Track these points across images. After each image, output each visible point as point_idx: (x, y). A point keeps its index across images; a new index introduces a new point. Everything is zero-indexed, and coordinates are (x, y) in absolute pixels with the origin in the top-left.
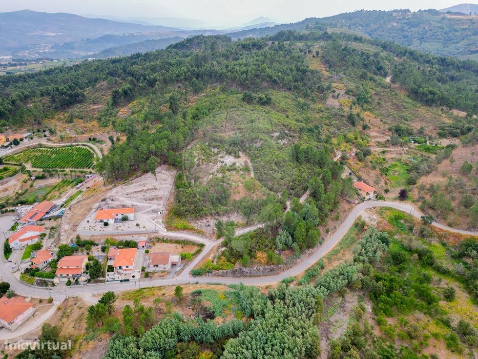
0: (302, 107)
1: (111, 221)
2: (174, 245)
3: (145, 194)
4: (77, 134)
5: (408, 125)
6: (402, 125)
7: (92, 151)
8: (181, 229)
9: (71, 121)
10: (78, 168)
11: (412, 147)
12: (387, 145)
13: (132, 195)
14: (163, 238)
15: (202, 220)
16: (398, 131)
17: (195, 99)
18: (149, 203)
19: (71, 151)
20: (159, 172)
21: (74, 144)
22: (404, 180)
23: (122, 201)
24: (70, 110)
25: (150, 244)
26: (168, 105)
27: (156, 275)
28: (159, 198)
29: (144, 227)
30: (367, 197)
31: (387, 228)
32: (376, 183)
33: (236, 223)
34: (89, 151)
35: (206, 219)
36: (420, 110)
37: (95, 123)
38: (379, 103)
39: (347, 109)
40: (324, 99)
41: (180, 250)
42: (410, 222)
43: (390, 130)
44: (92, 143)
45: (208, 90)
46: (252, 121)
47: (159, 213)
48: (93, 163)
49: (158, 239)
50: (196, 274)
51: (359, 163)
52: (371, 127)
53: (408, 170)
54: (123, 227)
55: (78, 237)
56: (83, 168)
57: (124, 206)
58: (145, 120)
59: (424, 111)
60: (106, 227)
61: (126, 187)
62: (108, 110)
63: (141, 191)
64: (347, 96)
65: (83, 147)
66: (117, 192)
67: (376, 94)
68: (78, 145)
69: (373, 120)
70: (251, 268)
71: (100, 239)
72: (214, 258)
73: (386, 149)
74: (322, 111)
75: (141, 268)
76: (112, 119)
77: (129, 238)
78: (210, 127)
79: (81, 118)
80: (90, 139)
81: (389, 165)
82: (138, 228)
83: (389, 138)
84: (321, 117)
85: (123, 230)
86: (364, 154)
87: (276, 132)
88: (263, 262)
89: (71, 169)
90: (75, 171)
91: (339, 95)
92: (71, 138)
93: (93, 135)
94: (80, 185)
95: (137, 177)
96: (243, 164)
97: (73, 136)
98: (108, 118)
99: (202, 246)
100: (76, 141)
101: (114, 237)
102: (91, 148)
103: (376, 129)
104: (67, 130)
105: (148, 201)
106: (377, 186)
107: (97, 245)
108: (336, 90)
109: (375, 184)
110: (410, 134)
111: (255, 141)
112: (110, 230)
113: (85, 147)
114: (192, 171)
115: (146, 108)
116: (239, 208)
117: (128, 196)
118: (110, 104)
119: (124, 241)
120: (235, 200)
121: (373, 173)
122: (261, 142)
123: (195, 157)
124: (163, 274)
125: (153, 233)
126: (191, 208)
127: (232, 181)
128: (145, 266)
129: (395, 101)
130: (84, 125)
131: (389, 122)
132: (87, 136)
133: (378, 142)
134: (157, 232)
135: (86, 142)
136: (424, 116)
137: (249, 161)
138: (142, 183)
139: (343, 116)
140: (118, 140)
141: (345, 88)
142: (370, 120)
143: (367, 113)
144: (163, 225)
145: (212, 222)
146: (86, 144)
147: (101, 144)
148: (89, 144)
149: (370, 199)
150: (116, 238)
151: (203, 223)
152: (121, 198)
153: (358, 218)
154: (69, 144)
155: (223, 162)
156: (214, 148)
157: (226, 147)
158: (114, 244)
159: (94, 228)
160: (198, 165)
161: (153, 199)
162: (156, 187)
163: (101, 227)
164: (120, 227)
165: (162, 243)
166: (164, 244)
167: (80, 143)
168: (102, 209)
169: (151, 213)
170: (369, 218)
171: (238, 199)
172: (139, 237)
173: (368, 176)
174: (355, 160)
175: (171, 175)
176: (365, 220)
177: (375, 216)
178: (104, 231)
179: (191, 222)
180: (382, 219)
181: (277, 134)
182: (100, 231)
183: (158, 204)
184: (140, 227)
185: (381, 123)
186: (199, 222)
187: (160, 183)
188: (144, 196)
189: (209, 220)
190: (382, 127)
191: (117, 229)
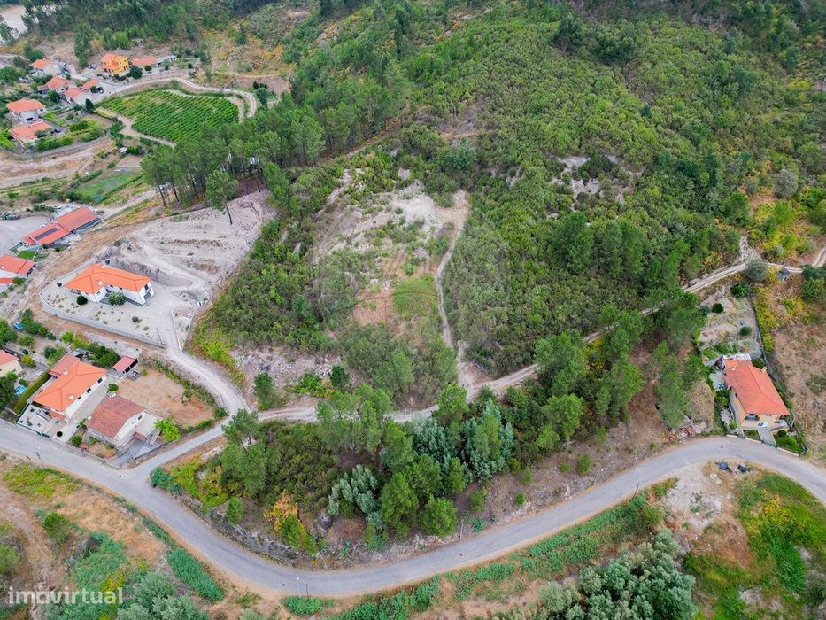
1: (95, 298)
3: (195, 251)
4: (239, 72)
7: (241, 114)
8: (210, 356)
9: (242, 41)
13: (171, 247)
14: (167, 366)
15: (261, 350)
18: (195, 275)
19: (210, 106)
20: (250, 205)
21: (226, 91)
23: (145, 256)
24: (254, 16)
25: (141, 370)
27: (96, 448)
28: (211, 268)
29: (146, 329)
30: (747, 426)
31: (730, 556)
33: (322, 384)
34: (237, 112)
41: (176, 406)
44: (254, 96)
46: (538, 111)
49: (158, 363)
50: (159, 481)
51: (799, 305)
54: (108, 317)
55: (28, 312)
57: (143, 267)
60: (80, 306)
61: (171, 224)
62: (310, 25)
63: (189, 242)
66: (148, 233)
70: (247, 529)
71: (60, 329)
75: (81, 420)
77: (107, 342)
79: (261, 37)
80: (255, 86)
82: (134, 325)
84: (776, 122)
85: (106, 323)
87: (577, 154)
88: (278, 527)
92: (226, 77)
93: (264, 77)
96: (439, 230)
97: (232, 74)
98: (301, 43)
99: (221, 414)
100: (232, 85)
102: (246, 106)
104: (229, 59)
105: (192, 269)
107: (54, 338)
112: (84, 313)
113: (237, 102)
116: (347, 348)
117: (163, 246)
119: (100, 345)
120: (356, 324)
123: (337, 185)
124: (108, 452)
125: (155, 346)
134: (163, 347)
135: (247, 90)
137: (462, 224)
138: (203, 223)
144: (184, 335)
145: (277, 363)
148: (250, 96)
149: (751, 434)
150: (88, 334)
151: (258, 358)
152: (147, 249)
153: (655, 488)
154: (217, 90)
155: (399, 211)
156: (406, 168)
157: (428, 171)
158: (82, 347)
159: (62, 303)
160: (330, 210)
161: (202, 266)
162: (222, 241)
163: (73, 304)
164: (104, 314)
165: (163, 376)
166: (165, 379)
167: (236, 92)
168: (108, 262)
169: (185, 298)
170: (698, 498)
171: (364, 324)
172: (127, 346)
173: (804, 354)
174: (791, 291)
175: (263, 221)
176: (677, 502)
177: (720, 503)
178: (73, 313)
179: (237, 348)
180: (735, 522)
181: (580, 161)
182: (68, 311)
183: (209, 282)
184: (138, 327)
186: (252, 353)
187: (236, 234)
188: (191, 254)
189: (274, 356)
191: (97, 316)
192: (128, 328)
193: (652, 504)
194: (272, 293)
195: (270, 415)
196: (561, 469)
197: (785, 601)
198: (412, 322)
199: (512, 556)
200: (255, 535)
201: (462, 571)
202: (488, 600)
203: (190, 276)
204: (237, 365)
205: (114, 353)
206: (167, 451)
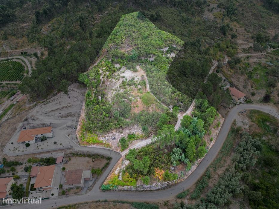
0: (185, 21)
1: (32, 142)
2: (87, 159)
3: (61, 112)
4: (12, 50)
5: (266, 32)
6: (261, 33)
7: (23, 64)
8: (92, 143)
9: (6, 38)
10: (12, 81)
11: (269, 52)
12: (250, 51)
13: (50, 114)
14: (77, 153)
15: (109, 134)
16: (259, 39)
17: (99, 17)
18: (65, 120)
19: (7, 65)
20: (72, 90)
21: (10, 58)
22: (265, 82)
23: (42, 120)
24: (5, 29)
25: (67, 159)
26: (79, 22)
28: (72, 115)
29: (61, 144)
30: (239, 101)
31: (257, 131)
32: (245, 87)
33: (136, 135)
34: (21, 64)
35: (112, 132)
36: (272, 18)
37: (25, 39)
38: (243, 14)
39: (219, 21)
40: (201, 13)
41: (92, 164)
42: (274, 125)
43: (252, 38)
44: (24, 57)
45: (110, 9)
46: (146, 38)
47: (73, 129)
48: (24, 76)
49: (73, 154)
50: (105, 189)
51: (231, 70)
52: (238, 35)
53: (267, 73)
54: (42, 146)
55: (4, 159)
56: (16, 81)
57: (43, 125)
58: (62, 37)
59: (276, 19)
60: (28, 148)
61: (44, 106)
62: (34, 28)
63: (57, 109)
64: (219, 9)
65: (16, 60)
66: (37, 112)
67: (239, 6)
68: (13, 59)
69: (239, 30)
70: (151, 184)
71: (23, 159)
72: (120, 172)
73: (249, 55)
74: (200, 24)
75: (59, 185)
76: (37, 36)
77: (48, 156)
78: (112, 44)
79: (14, 35)
80: (22, 53)
81: (252, 69)
82: (55, 145)
83: (252, 45)
84: (199, 29)
85: (43, 149)
86: (234, 63)
87: (166, 47)
88: (161, 178)
89: (7, 82)
90: (10, 84)
91: (213, 8)
92: (7, 53)
93: (24, 49)
94: (13, 97)
95: (54, 95)
96: (140, 79)
97: (9, 51)
98: (34, 35)
99: (110, 159)
100: (11, 55)
101: (36, 156)
102: (23, 61)
103: (242, 37)
104: (4, 46)
105: (63, 118)
106: (245, 90)
107: (22, 164)
108: (210, 4)
109: (244, 89)
110: (267, 40)
111: (149, 56)
112: (31, 150)
113: (18, 61)
114: (99, 88)
115: (62, 26)
116: (138, 121)
117: (46, 114)
118: (35, 22)
119: (45, 158)
120: (135, 114)
121: (242, 78)
122: (154, 57)
123: (101, 74)
124: (78, 190)
125: (68, 149)
126: (99, 125)
127: (132, 96)
128: (62, 184)
129: (254, 11)
130: (16, 41)
131: (251, 30)
132: (19, 50)
133: (244, 49)
134: (71, 148)
135: (19, 55)
136: (277, 24)
137: (145, 75)
138: (58, 101)
139: (216, 28)
140: (42, 54)
141: (217, 2)
142: (237, 30)
143: (235, 23)
144: (76, 141)
145: (117, 135)
146: (19, 57)
147: (30, 57)
148: (22, 57)
149: (240, 103)
150: (38, 156)
151: (109, 136)
152: (41, 117)
153: (233, 123)
154: (6, 58)
155: (124, 77)
156: (117, 64)
157: (125, 63)
158: (36, 162)
159: (18, 149)
160: (103, 82)
161: (68, 116)
162: (70, 105)
163: (24, 148)
164: (40, 146)
165: (77, 157)
166: (79, 158)
167: (14, 57)
168: (25, 128)
169: (67, 129)
170: (242, 121)
171: (137, 113)
172: (57, 153)
173: (239, 81)
174: (228, 68)
175: (82, 93)
176: (239, 124)
177: (247, 120)
178: (26, 151)
179: (100, 137)
180: (253, 123)
181: (167, 49)
182: (23, 151)
183: (73, 120)
184: (57, 145)
185: (245, 32)
186: (106, 136)
187: (73, 101)
188: (60, 113)
189: (115, 134)
190: (246, 36)
191: (37, 148)
192: (54, 147)
193: (236, 127)
194: (104, 113)
195: (126, 151)
196: (214, 128)
197: (271, 135)
198: (152, 106)
199: (219, 154)
200: (154, 185)
201: (212, 164)
202: (221, 168)
203: (64, 121)
204: (104, 142)
205: (52, 158)
206: (99, 179)
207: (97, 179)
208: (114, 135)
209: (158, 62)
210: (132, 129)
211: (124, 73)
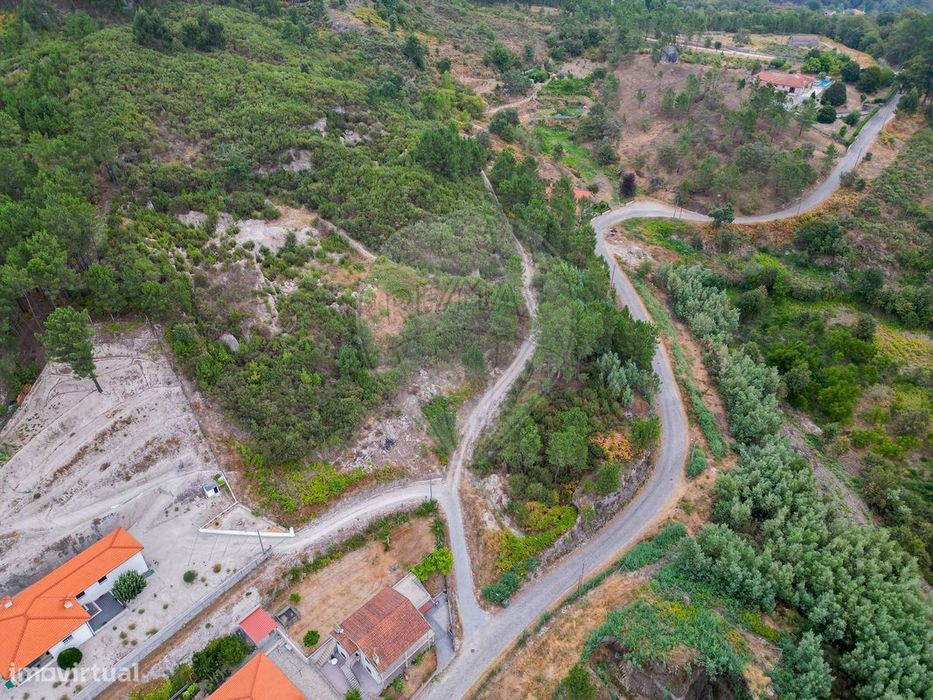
1: (82, 635)
2: (355, 558)
3: (102, 459)
8: (329, 498)
11: (539, 91)
12: (502, 98)
13: (57, 490)
14: (305, 562)
15: (361, 438)
18: (146, 481)
22: (587, 160)
23: (41, 533)
25: (283, 606)
27: (410, 684)
28: (169, 446)
29: (217, 569)
31: (673, 259)
33: (447, 397)
35: (368, 428)
39: (386, 32)
40: (318, 15)
41: (390, 559)
43: (486, 64)
47: (211, 493)
49: (292, 571)
53: (572, 139)
54: (144, 623)
57: (63, 546)
63: (78, 456)
72: (498, 521)
77: (198, 641)
82: (197, 585)
83: (495, 82)
85: (154, 632)
87: (320, 116)
88: (626, 455)
96: (316, 231)
99: (429, 509)
101: (145, 677)
103: (462, 68)
105: (135, 478)
111: (282, 157)
117: (42, 501)
119: (189, 662)
120: (390, 339)
122: (306, 156)
124: (426, 663)
125: (260, 568)
126: (315, 422)
131: (471, 47)
133: (487, 95)
134: (268, 557)
137: (318, 218)
138: (55, 426)
139: (390, 50)
144: (263, 523)
145: (390, 429)
150: (154, 673)
151: (370, 445)
152: (26, 524)
153: (620, 264)
155: (251, 245)
160: (202, 282)
161: (148, 458)
162: (125, 415)
164: (132, 627)
165: (313, 577)
166: (321, 575)
169: (182, 509)
170: (631, 253)
171: (397, 333)
172: (228, 610)
175: (142, 352)
176: (632, 261)
177: (636, 247)
178: (78, 689)
179: (339, 463)
180: (652, 247)
181: (323, 123)
183: (182, 466)
184: (203, 580)
185: (457, 52)
186: (359, 448)
187: (126, 395)
188: (105, 467)
189: (379, 428)
190: (468, 62)
191: (125, 643)
192: (198, 595)
194: (306, 376)
197: (697, 258)
199: (665, 338)
200: (624, 483)
201: (675, 364)
203: (143, 487)
204: (369, 469)
205: (221, 640)
206: (455, 586)
207: (448, 588)
208: (379, 433)
209: (335, 163)
210: (418, 387)
211: (237, 233)
